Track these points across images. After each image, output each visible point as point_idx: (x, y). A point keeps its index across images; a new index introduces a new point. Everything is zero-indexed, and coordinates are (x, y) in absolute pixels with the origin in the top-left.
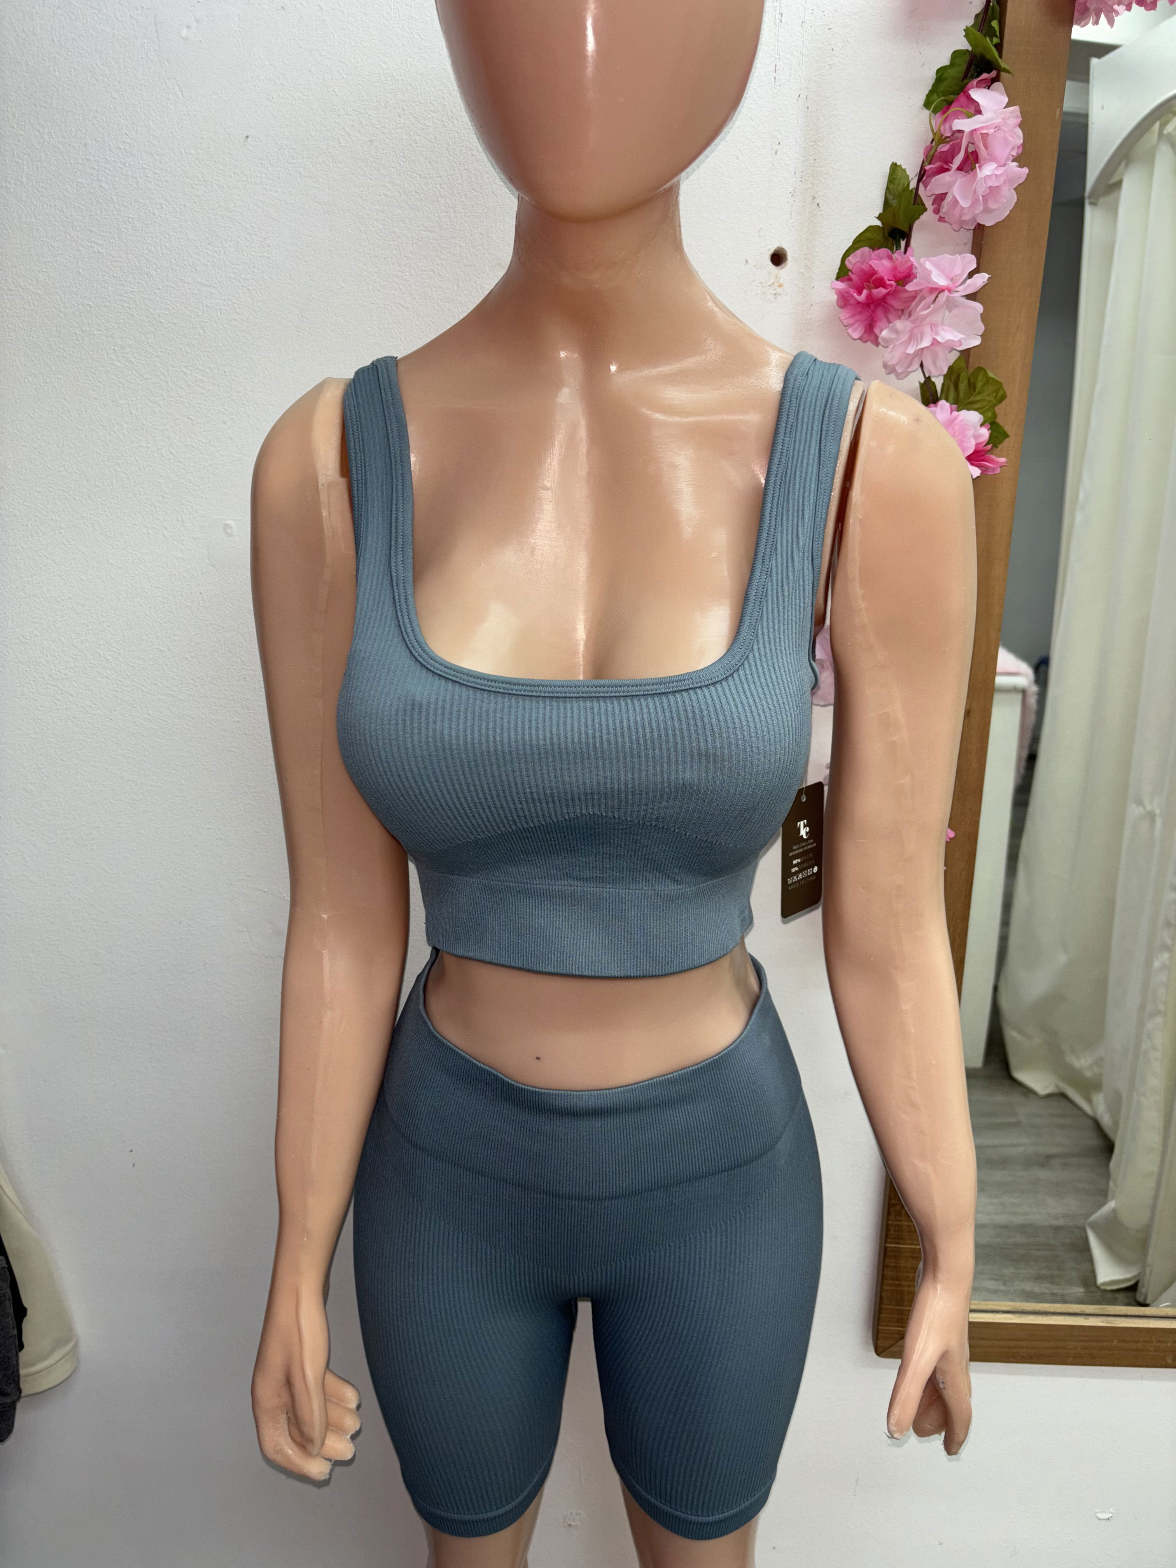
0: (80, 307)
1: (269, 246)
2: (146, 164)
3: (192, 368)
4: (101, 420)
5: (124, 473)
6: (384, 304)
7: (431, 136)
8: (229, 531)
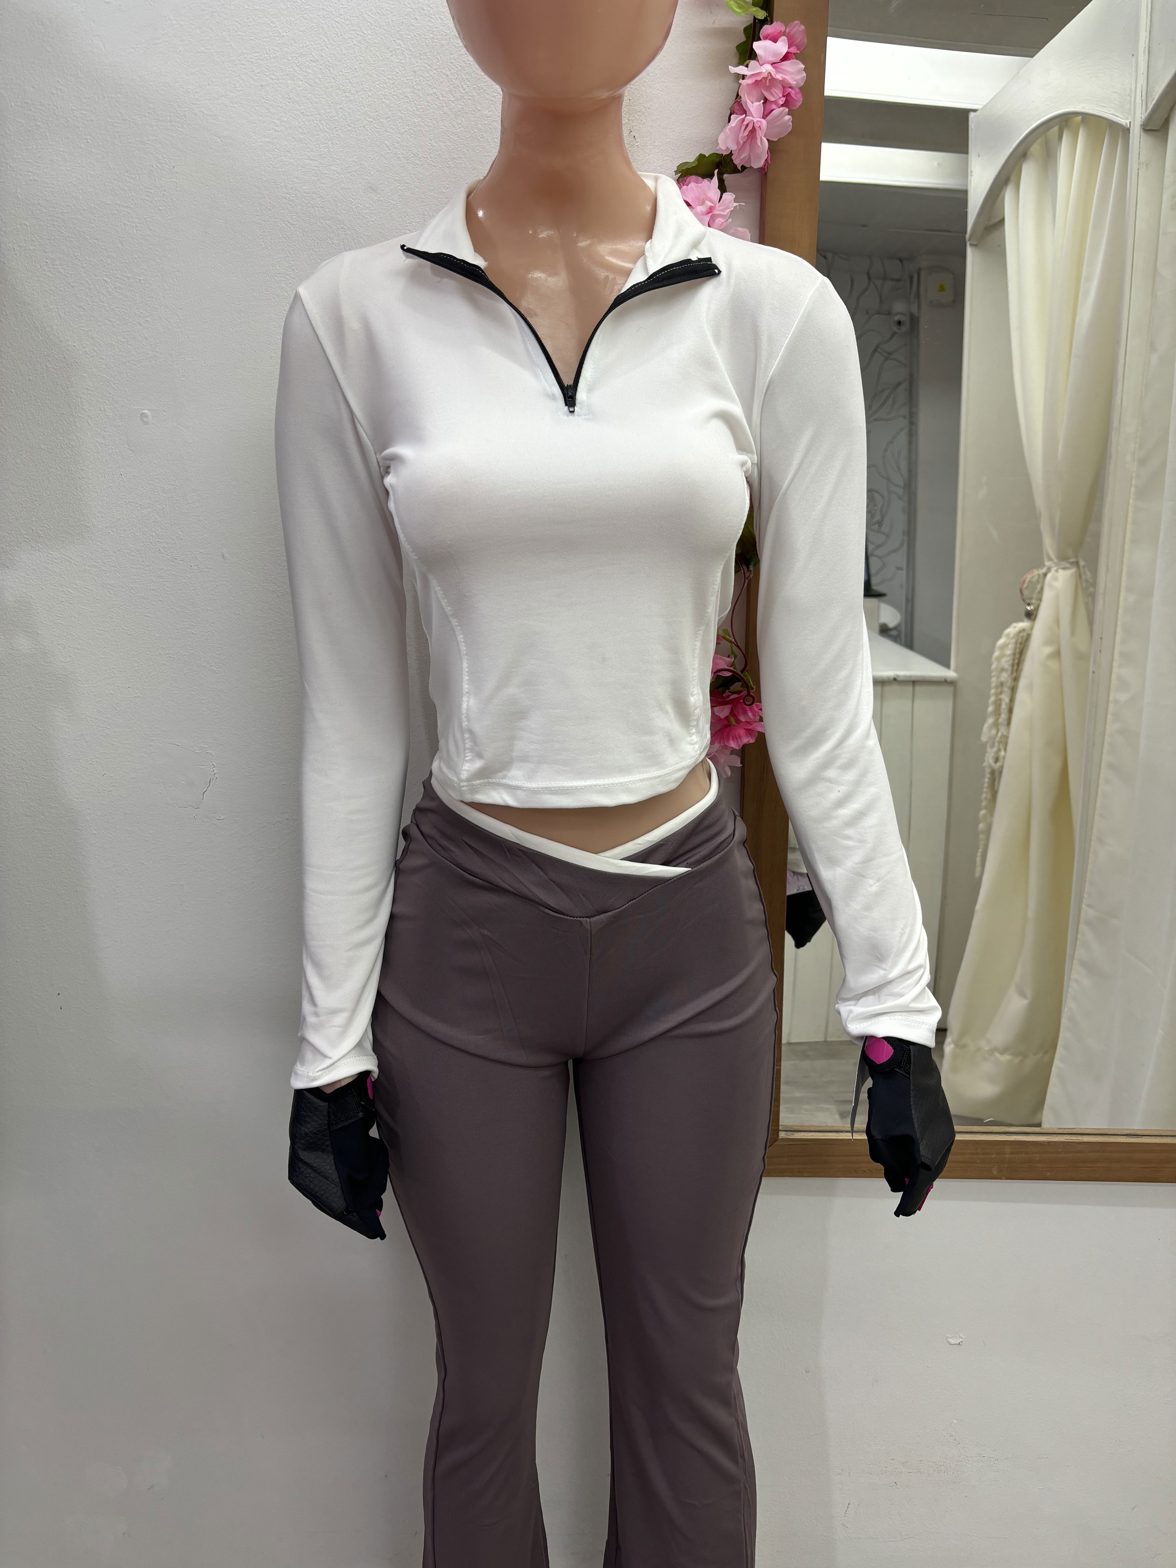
0: (18, 226)
1: (177, 173)
2: (74, 106)
3: (112, 277)
4: (34, 322)
5: (55, 369)
6: (274, 221)
7: (312, 81)
8: (145, 419)
